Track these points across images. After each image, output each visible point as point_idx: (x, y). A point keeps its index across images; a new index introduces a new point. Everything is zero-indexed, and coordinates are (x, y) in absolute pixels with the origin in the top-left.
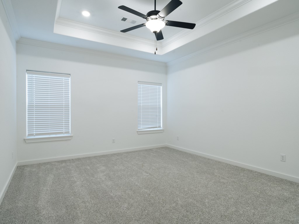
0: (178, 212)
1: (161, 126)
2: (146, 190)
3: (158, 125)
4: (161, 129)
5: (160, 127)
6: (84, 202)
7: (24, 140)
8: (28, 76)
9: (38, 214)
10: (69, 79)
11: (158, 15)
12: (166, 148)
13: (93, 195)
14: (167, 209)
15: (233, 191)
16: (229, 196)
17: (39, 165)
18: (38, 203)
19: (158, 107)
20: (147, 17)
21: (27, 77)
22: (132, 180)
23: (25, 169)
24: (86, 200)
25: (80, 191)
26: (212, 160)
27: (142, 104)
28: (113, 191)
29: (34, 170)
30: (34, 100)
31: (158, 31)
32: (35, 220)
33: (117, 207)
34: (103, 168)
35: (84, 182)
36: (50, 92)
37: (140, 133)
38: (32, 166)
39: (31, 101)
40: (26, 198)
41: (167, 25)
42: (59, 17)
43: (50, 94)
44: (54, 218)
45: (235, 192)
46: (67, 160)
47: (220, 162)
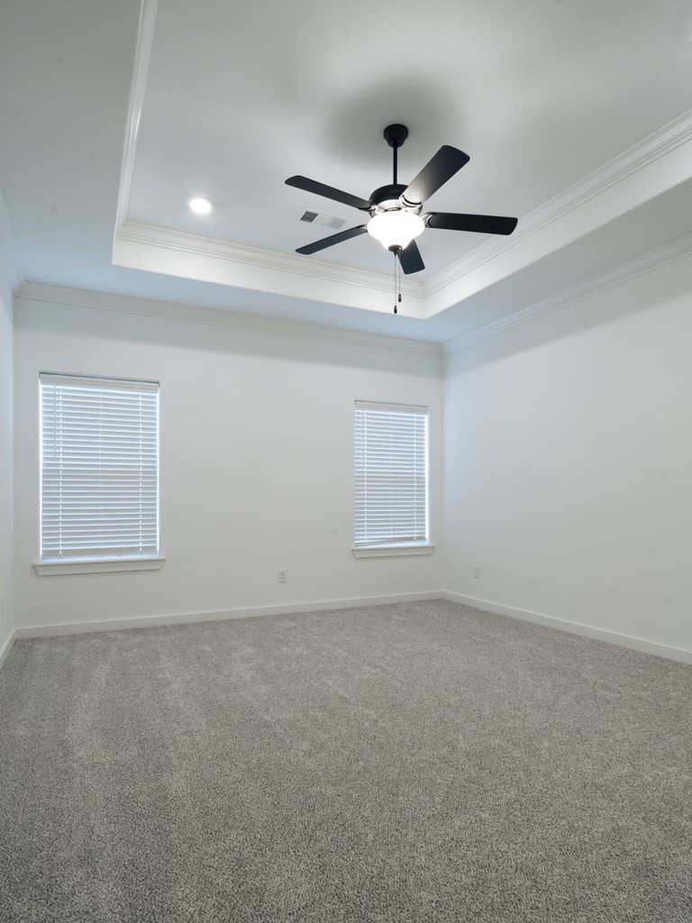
0: (454, 770)
1: (427, 536)
2: (366, 711)
3: (417, 533)
4: (427, 543)
5: (421, 538)
6: (189, 733)
7: (34, 567)
8: (44, 389)
9: (65, 755)
10: (155, 397)
11: (401, 199)
12: (443, 603)
13: (215, 716)
14: (422, 761)
15: (634, 723)
16: (617, 735)
17: (73, 639)
18: (67, 731)
19: (417, 478)
20: (369, 206)
21: (41, 392)
22: (330, 682)
23: (36, 647)
24: (196, 729)
25: (181, 705)
26: (579, 637)
27: (368, 468)
28: (271, 709)
29: (58, 650)
30: (61, 456)
31: (404, 245)
32: (57, 769)
33: (278, 749)
34: (249, 650)
35: (191, 685)
36: (103, 432)
37: (362, 555)
38: (53, 640)
39: (52, 459)
40: (35, 718)
41: (431, 227)
42: (127, 220)
43: (103, 438)
44: (107, 767)
45: (638, 725)
46: (150, 628)
47: (604, 643)
